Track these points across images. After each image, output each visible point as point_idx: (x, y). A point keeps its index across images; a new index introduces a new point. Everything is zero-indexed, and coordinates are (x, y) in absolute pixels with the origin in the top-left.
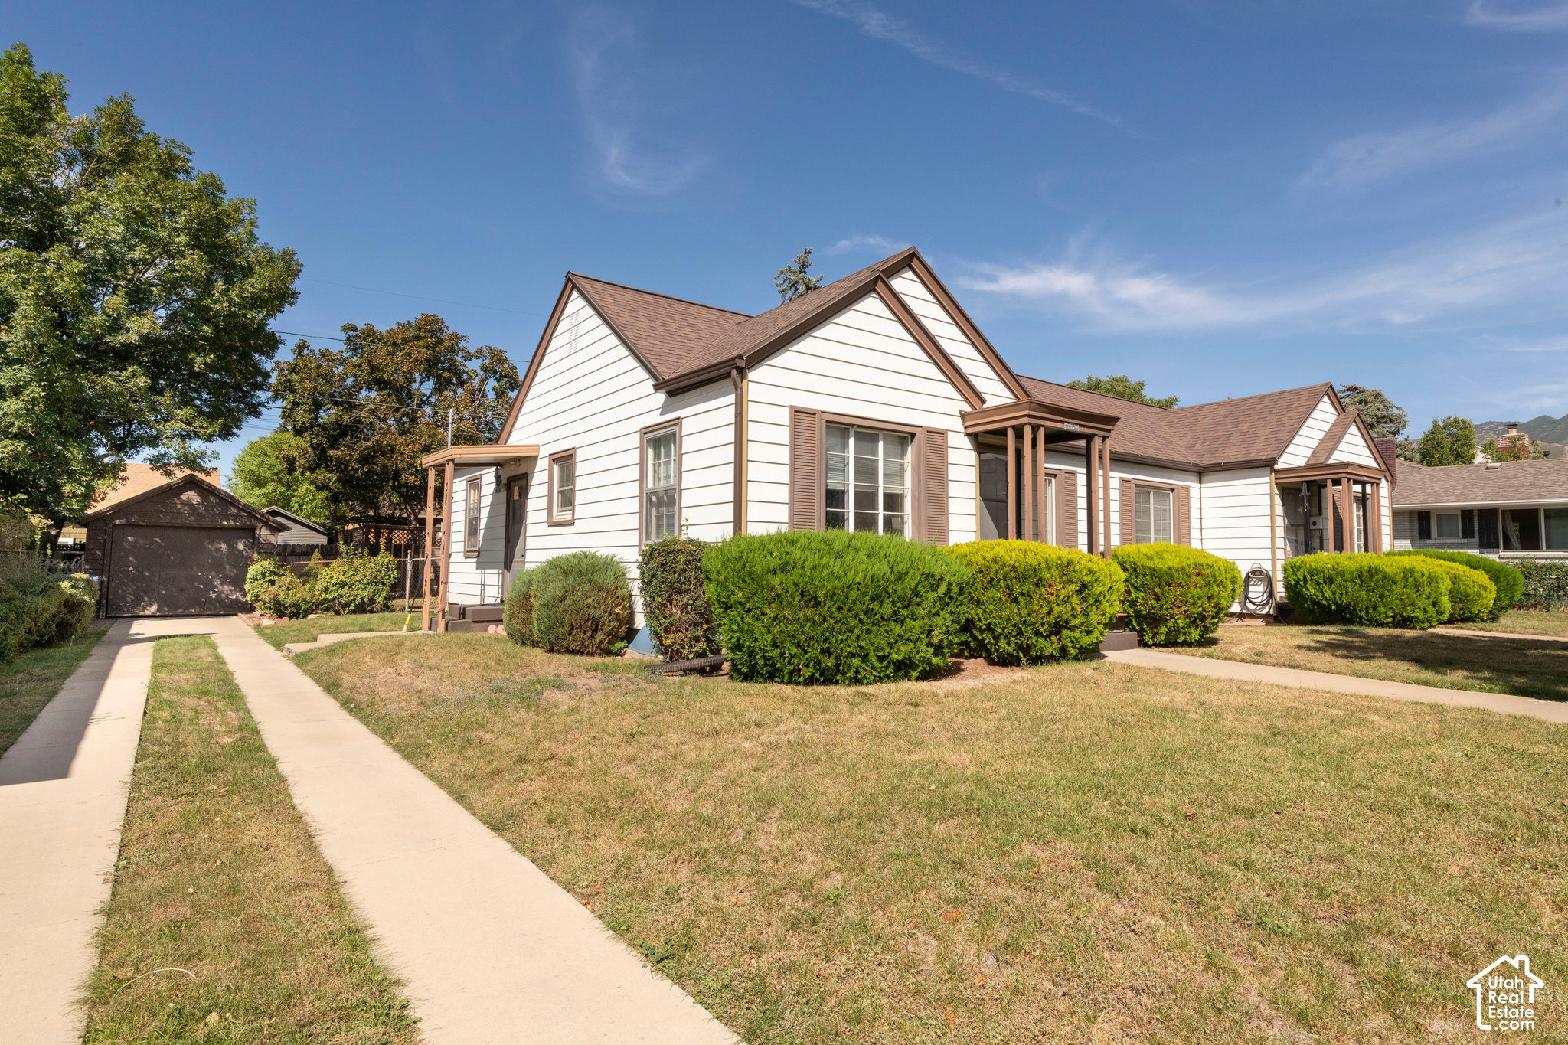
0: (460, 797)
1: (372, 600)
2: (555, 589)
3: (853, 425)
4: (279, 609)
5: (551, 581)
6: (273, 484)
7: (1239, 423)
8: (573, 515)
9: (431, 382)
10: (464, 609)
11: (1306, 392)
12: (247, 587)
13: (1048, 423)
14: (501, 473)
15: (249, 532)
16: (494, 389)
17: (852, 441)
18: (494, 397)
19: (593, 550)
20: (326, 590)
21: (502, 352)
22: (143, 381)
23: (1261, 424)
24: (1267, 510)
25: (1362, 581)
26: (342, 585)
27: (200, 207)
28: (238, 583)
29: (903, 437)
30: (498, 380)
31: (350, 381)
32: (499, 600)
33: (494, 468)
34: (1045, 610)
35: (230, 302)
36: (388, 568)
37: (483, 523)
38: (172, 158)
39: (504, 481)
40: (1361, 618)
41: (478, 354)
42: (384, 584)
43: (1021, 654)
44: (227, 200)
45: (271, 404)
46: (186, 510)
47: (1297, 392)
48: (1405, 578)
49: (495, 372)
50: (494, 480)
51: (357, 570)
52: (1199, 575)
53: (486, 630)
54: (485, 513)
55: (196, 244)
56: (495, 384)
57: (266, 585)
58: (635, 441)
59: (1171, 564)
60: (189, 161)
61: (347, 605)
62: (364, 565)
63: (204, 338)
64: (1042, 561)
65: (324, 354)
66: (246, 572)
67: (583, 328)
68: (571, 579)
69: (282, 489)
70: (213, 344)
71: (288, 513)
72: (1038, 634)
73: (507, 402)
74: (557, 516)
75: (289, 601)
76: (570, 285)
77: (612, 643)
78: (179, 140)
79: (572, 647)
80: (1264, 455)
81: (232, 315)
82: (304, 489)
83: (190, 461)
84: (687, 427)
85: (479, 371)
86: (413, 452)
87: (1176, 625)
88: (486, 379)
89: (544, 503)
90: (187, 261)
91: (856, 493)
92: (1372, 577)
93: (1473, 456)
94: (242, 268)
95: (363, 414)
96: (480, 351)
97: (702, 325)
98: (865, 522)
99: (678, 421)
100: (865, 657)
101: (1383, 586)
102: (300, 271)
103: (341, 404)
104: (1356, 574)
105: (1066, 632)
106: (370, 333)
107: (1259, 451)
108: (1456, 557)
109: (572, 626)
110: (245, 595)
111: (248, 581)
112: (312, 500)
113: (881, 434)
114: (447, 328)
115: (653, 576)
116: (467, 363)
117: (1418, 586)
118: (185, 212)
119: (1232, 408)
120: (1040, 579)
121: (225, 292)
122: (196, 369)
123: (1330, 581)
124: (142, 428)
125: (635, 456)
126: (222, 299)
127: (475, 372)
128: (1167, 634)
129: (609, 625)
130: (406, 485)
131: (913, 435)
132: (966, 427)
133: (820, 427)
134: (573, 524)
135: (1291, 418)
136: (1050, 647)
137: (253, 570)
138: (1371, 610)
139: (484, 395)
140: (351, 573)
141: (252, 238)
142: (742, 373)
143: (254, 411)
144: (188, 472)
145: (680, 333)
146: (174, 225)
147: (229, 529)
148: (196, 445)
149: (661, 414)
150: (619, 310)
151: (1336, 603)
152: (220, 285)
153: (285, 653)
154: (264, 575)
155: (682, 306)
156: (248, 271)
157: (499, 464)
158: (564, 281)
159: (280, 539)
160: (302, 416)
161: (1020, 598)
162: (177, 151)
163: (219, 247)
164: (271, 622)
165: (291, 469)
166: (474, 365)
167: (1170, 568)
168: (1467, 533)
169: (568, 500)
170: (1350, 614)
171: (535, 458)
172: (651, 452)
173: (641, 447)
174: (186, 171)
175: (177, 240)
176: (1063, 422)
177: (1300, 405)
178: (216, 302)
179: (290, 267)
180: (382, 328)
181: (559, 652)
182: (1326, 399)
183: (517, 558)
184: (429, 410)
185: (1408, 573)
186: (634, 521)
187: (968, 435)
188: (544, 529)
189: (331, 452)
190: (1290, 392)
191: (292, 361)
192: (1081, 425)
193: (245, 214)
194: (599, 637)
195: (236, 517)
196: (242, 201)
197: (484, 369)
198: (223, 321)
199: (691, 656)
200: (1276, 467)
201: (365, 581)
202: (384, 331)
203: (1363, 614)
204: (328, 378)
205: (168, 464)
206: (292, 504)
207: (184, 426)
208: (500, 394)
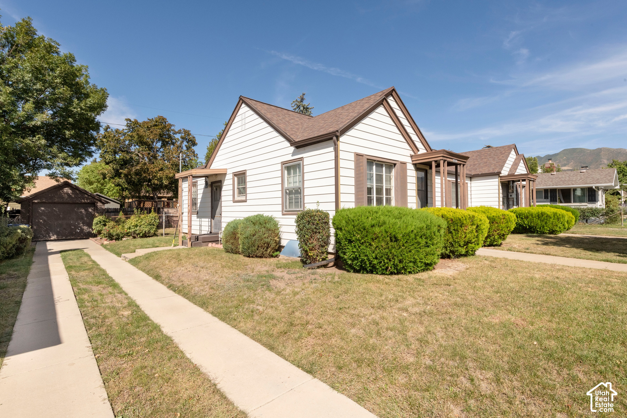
0: (271, 348)
1: (149, 232)
2: (250, 230)
3: (375, 161)
4: (110, 237)
5: (248, 227)
6: (96, 184)
7: (482, 159)
8: (246, 198)
9: (161, 143)
10: (198, 237)
11: (507, 147)
12: (93, 227)
13: (448, 159)
14: (207, 180)
15: (93, 204)
16: (186, 146)
17: (374, 167)
18: (186, 149)
19: (261, 213)
20: (130, 228)
21: (189, 131)
22: (43, 142)
23: (491, 159)
24: (497, 191)
25: (539, 218)
26: (137, 226)
27: (65, 67)
28: (90, 225)
29: (391, 165)
30: (188, 142)
31: (127, 142)
32: (209, 232)
33: (204, 178)
34: (464, 236)
35: (81, 109)
36: (155, 218)
37: (199, 201)
38: (51, 46)
39: (209, 183)
40: (537, 231)
41: (179, 132)
42: (154, 225)
43: (451, 254)
44: (77, 64)
45: (97, 152)
46: (66, 196)
47: (503, 147)
48: (554, 216)
49: (186, 139)
50: (204, 183)
51: (142, 220)
52: (504, 218)
53: (208, 245)
54: (200, 196)
55: (64, 83)
56: (186, 144)
57: (101, 226)
58: (279, 167)
59: (493, 214)
60: (58, 48)
61: (139, 234)
62: (145, 217)
63: (70, 124)
64: (463, 216)
65: (117, 131)
66: (93, 221)
67: (248, 120)
68: (257, 227)
69: (99, 185)
70: (73, 126)
71: (103, 195)
72: (460, 246)
73: (192, 151)
74: (237, 198)
75: (115, 234)
76: (241, 101)
77: (273, 252)
78: (54, 39)
79: (258, 255)
80: (496, 171)
81: (82, 114)
82: (110, 185)
83: (67, 176)
84: (306, 162)
85: (180, 138)
86: (156, 170)
87: (494, 238)
88: (183, 142)
89: (231, 193)
90: (61, 90)
91: (376, 189)
92: (543, 216)
93: (537, 170)
94: (84, 94)
95: (134, 156)
96: (180, 130)
97: (297, 119)
98: (379, 201)
99: (302, 159)
100: (415, 263)
101: (547, 219)
102: (108, 97)
103: (125, 151)
104: (537, 215)
105: (470, 245)
106: (136, 122)
107: (493, 169)
108: (558, 207)
109: (258, 246)
110: (93, 230)
111: (94, 225)
112: (113, 190)
113: (384, 164)
114: (167, 121)
115: (304, 226)
116: (175, 135)
117: (558, 219)
118: (59, 69)
119: (478, 153)
120: (463, 224)
121: (78, 105)
122: (67, 137)
123: (527, 217)
124: (41, 162)
125: (279, 174)
126: (77, 107)
127: (178, 139)
128: (490, 242)
129: (273, 245)
130: (154, 184)
131: (395, 164)
132: (413, 161)
133: (365, 161)
134: (246, 202)
135: (503, 157)
136: (463, 251)
137: (95, 221)
138: (542, 228)
139: (182, 148)
140: (140, 221)
141: (87, 83)
142: (338, 138)
143: (90, 154)
144: (66, 180)
145: (290, 122)
146: (54, 75)
147: (85, 203)
148: (68, 169)
149: (292, 156)
150: (266, 112)
151: (529, 226)
152: (76, 101)
153: (122, 258)
154: (100, 222)
155: (286, 111)
156: (87, 96)
157: (206, 177)
158: (238, 100)
159: (106, 206)
160: (109, 157)
161: (453, 231)
162: (53, 44)
163: (74, 85)
164: (108, 242)
165: (104, 178)
166: (178, 136)
167: (493, 216)
168: (546, 197)
169: (243, 191)
170: (534, 230)
171: (225, 174)
172: (286, 172)
173: (282, 170)
174: (57, 53)
175: (56, 81)
176: (452, 159)
177: (505, 152)
178: (75, 108)
179: (104, 95)
180: (140, 121)
181: (252, 257)
182: (513, 150)
183: (217, 215)
184: (160, 154)
185: (555, 214)
186: (280, 201)
187: (413, 164)
188: (231, 203)
189: (121, 171)
190: (500, 147)
191: (103, 134)
192: (458, 160)
193: (83, 71)
194: (269, 250)
195: (87, 199)
196: (82, 66)
197: (182, 138)
198: (78, 116)
199: (321, 260)
200: (500, 175)
201: (146, 224)
202: (141, 122)
203: (539, 230)
204: (118, 140)
205: (57, 177)
206: (104, 191)
207: (63, 161)
208: (188, 148)
